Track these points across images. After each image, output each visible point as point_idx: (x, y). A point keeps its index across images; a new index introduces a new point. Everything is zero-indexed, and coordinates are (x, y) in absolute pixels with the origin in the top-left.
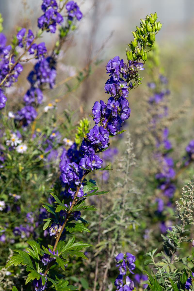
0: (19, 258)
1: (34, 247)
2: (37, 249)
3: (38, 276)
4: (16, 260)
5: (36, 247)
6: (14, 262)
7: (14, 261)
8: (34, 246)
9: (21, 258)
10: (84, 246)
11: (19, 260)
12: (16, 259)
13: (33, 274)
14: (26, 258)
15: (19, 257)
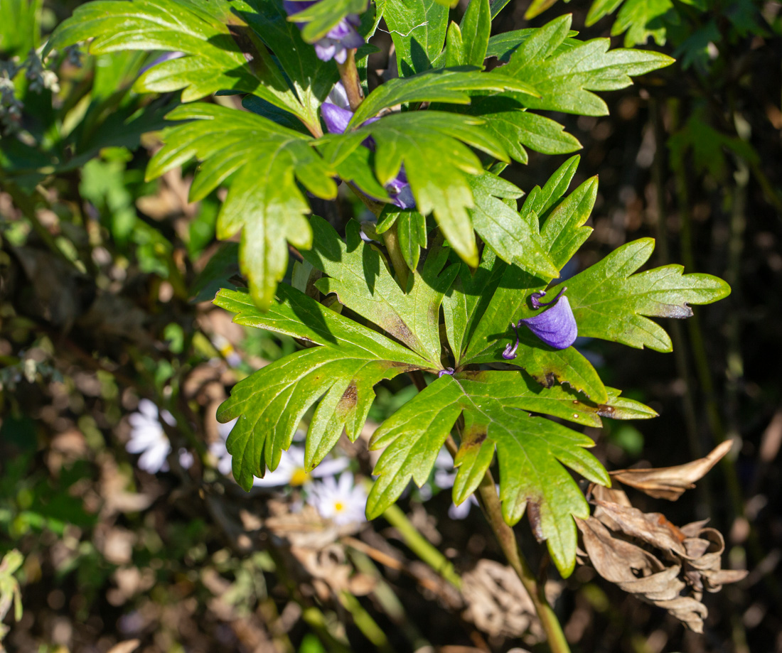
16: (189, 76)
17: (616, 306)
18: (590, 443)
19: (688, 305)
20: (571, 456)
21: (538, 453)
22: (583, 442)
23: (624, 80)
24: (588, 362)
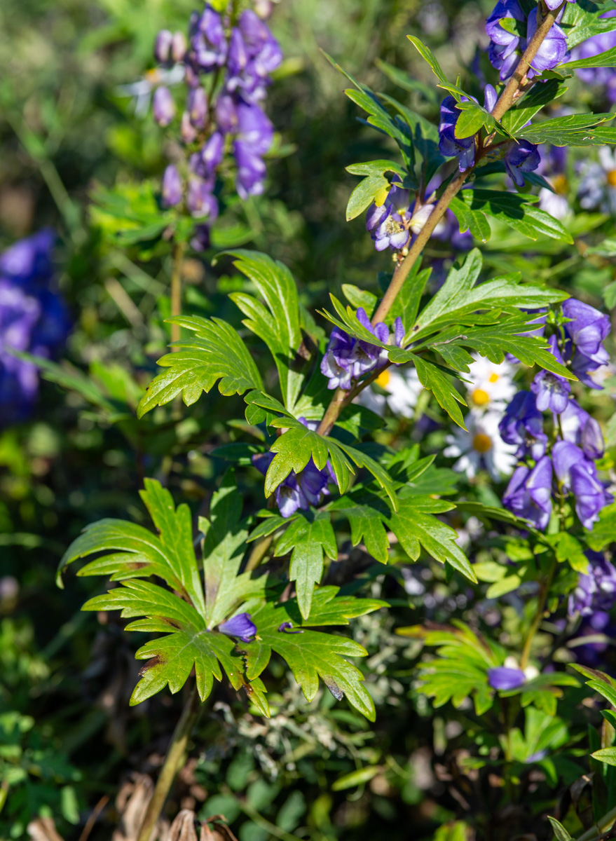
0: (202, 362)
1: (269, 291)
2: (282, 299)
3: (316, 451)
4: (187, 374)
5: (280, 292)
6: (181, 385)
7: (181, 383)
8: (268, 283)
9: (212, 359)
10: (530, 297)
11: (203, 373)
12: (187, 366)
13: (296, 444)
14: (229, 353)
15: (203, 358)
16: (259, 319)
17: (312, 658)
18: (219, 678)
19: (344, 694)
20: (203, 669)
21: (190, 652)
22: (217, 674)
23: (442, 559)
24: (268, 662)
